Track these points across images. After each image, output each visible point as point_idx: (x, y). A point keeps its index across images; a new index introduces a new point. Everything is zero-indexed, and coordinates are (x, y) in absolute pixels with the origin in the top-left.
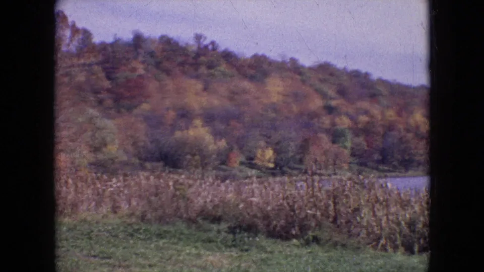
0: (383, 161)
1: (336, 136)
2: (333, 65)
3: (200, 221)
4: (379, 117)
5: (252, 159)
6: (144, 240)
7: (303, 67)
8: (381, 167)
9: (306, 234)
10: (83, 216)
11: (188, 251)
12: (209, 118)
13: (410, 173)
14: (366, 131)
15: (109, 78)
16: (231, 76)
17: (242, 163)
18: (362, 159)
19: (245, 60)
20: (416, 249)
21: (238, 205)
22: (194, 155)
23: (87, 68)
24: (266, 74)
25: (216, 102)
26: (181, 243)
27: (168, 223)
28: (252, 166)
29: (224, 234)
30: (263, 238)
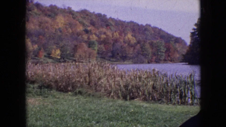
0: (113, 56)
1: (90, 44)
2: (88, 10)
4: (111, 36)
5: (49, 54)
7: (73, 11)
8: (111, 59)
9: (75, 90)
13: (125, 62)
14: (104, 42)
16: (39, 15)
17: (45, 56)
18: (102, 56)
19: (46, 8)
20: (128, 98)
21: (43, 75)
24: (56, 14)
28: (50, 57)
29: (36, 89)
30: (54, 91)
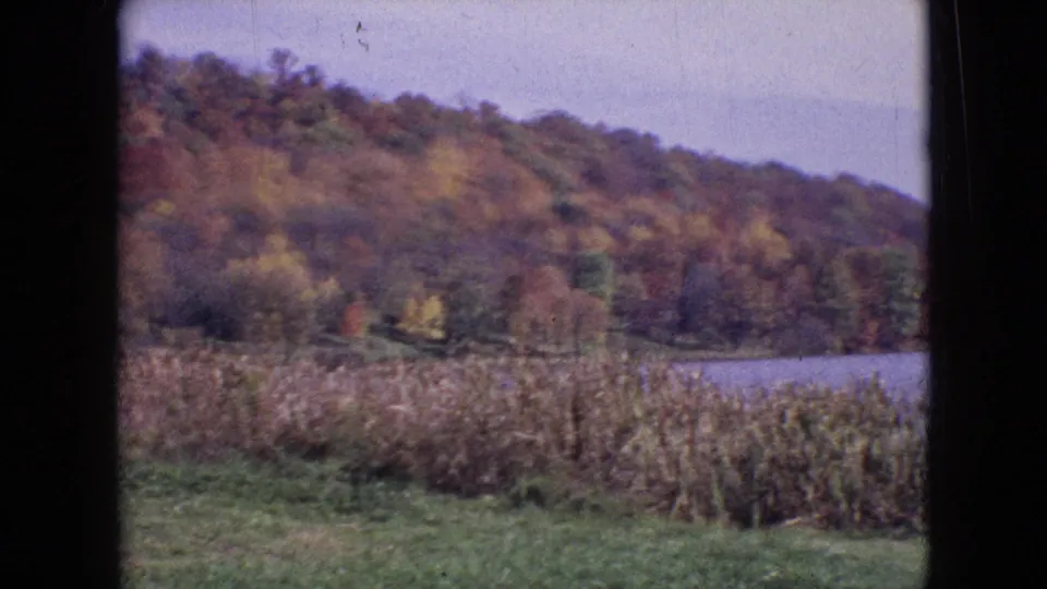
0: (683, 326)
1: (580, 271)
2: (572, 118)
3: (283, 456)
4: (676, 231)
5: (393, 320)
6: (158, 496)
7: (507, 121)
8: (679, 339)
9: (514, 483)
11: (255, 521)
12: (303, 232)
13: (742, 352)
14: (645, 261)
16: (352, 143)
17: (373, 329)
18: (637, 323)
19: (382, 108)
20: (756, 517)
21: (363, 420)
22: (269, 311)
24: (427, 138)
25: (319, 198)
26: (240, 502)
27: (212, 459)
28: (396, 335)
29: (332, 484)
30: (419, 490)
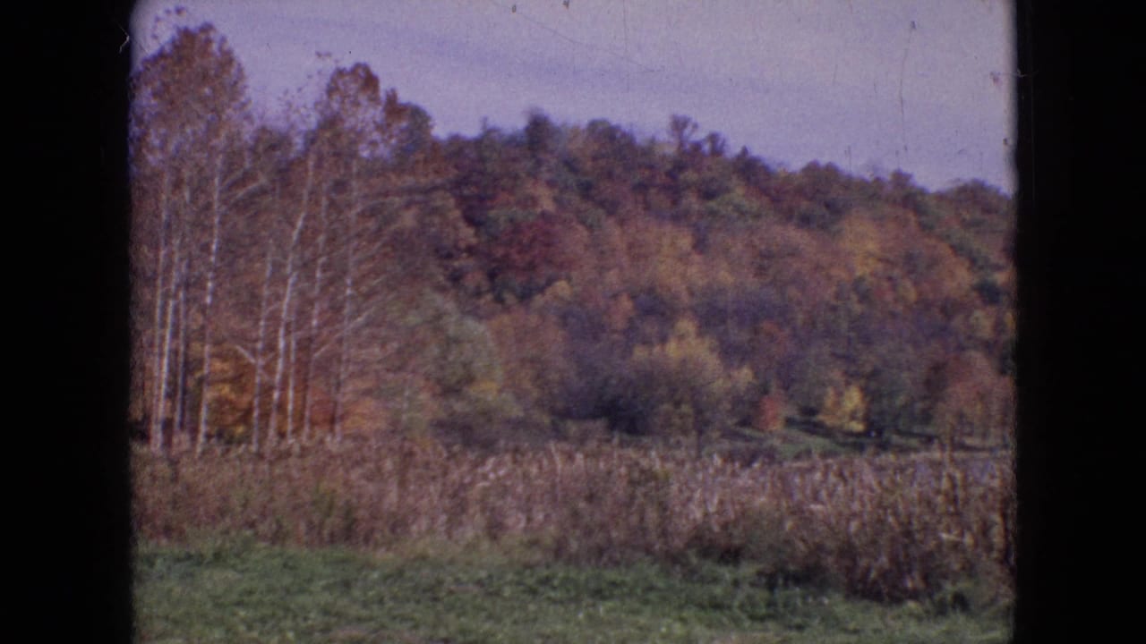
2: (991, 187)
3: (694, 560)
5: (811, 412)
6: (561, 602)
7: (923, 192)
9: (939, 589)
10: (420, 547)
11: (664, 630)
12: (711, 317)
15: (470, 221)
16: (757, 216)
19: (789, 178)
21: (781, 522)
22: (677, 404)
23: (418, 197)
24: (836, 210)
25: (725, 276)
26: (648, 610)
27: (618, 563)
28: (814, 428)
29: (746, 590)
30: (838, 597)
